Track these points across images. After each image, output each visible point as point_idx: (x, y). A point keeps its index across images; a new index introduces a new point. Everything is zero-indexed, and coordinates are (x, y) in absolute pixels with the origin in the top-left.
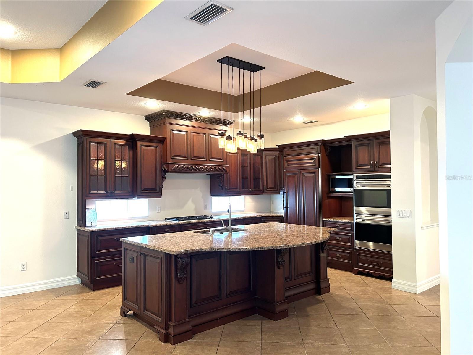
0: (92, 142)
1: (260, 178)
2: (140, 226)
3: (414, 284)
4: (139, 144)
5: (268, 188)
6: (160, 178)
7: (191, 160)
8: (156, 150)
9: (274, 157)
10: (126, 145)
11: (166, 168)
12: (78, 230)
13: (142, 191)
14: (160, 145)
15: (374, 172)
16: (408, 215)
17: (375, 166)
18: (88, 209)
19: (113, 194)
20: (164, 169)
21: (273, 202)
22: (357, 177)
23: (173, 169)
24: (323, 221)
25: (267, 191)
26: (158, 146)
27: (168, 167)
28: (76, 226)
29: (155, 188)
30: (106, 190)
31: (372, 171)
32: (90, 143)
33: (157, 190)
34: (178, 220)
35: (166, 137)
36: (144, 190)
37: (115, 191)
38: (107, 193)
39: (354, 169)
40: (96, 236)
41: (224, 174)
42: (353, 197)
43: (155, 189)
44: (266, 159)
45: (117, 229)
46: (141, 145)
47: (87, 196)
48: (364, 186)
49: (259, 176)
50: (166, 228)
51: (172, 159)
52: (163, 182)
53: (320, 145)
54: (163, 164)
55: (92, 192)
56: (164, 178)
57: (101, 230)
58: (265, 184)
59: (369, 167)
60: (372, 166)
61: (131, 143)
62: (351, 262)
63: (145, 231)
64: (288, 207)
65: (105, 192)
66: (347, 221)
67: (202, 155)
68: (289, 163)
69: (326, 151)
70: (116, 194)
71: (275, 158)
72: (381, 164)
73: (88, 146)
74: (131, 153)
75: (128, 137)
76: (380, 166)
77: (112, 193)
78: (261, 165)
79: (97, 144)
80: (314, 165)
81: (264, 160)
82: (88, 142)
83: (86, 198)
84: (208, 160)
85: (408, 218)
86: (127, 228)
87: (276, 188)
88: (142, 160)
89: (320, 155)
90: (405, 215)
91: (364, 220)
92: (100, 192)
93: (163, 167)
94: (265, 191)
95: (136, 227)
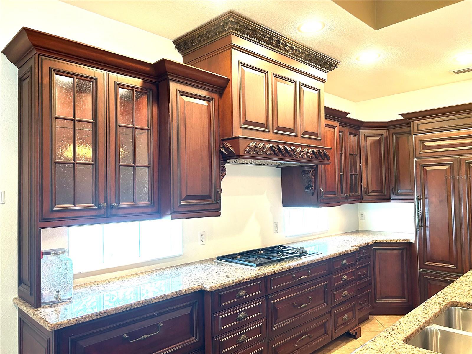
0: (60, 72)
1: (357, 175)
4: (174, 87)
5: (369, 192)
6: (218, 170)
8: (209, 106)
9: (378, 138)
10: (142, 91)
11: (231, 149)
13: (183, 203)
14: (215, 96)
18: (48, 254)
19: (114, 212)
20: (226, 149)
23: (248, 152)
25: (368, 197)
26: (212, 99)
27: (236, 147)
28: (17, 296)
29: (208, 194)
30: (96, 201)
32: (53, 73)
33: (211, 199)
35: (230, 77)
36: (188, 198)
37: (119, 203)
38: (100, 207)
40: (72, 340)
41: (317, 166)
43: (209, 197)
45: (131, 310)
46: (180, 91)
47: (45, 220)
49: (355, 170)
51: (241, 130)
52: (221, 180)
54: (222, 140)
55: (59, 207)
56: (223, 171)
57: (87, 320)
58: (364, 185)
61: (154, 88)
63: (196, 302)
65: (95, 205)
67: (290, 125)
68: (427, 144)
70: (121, 212)
71: (380, 140)
73: (46, 81)
74: (155, 110)
75: (148, 69)
77: (112, 207)
78: (357, 153)
79: (73, 78)
82: (46, 70)
83: (42, 224)
84: (299, 136)
86: (156, 301)
87: (383, 192)
88: (181, 127)
92: (80, 206)
93: (224, 147)
94: (364, 197)
95: (177, 296)
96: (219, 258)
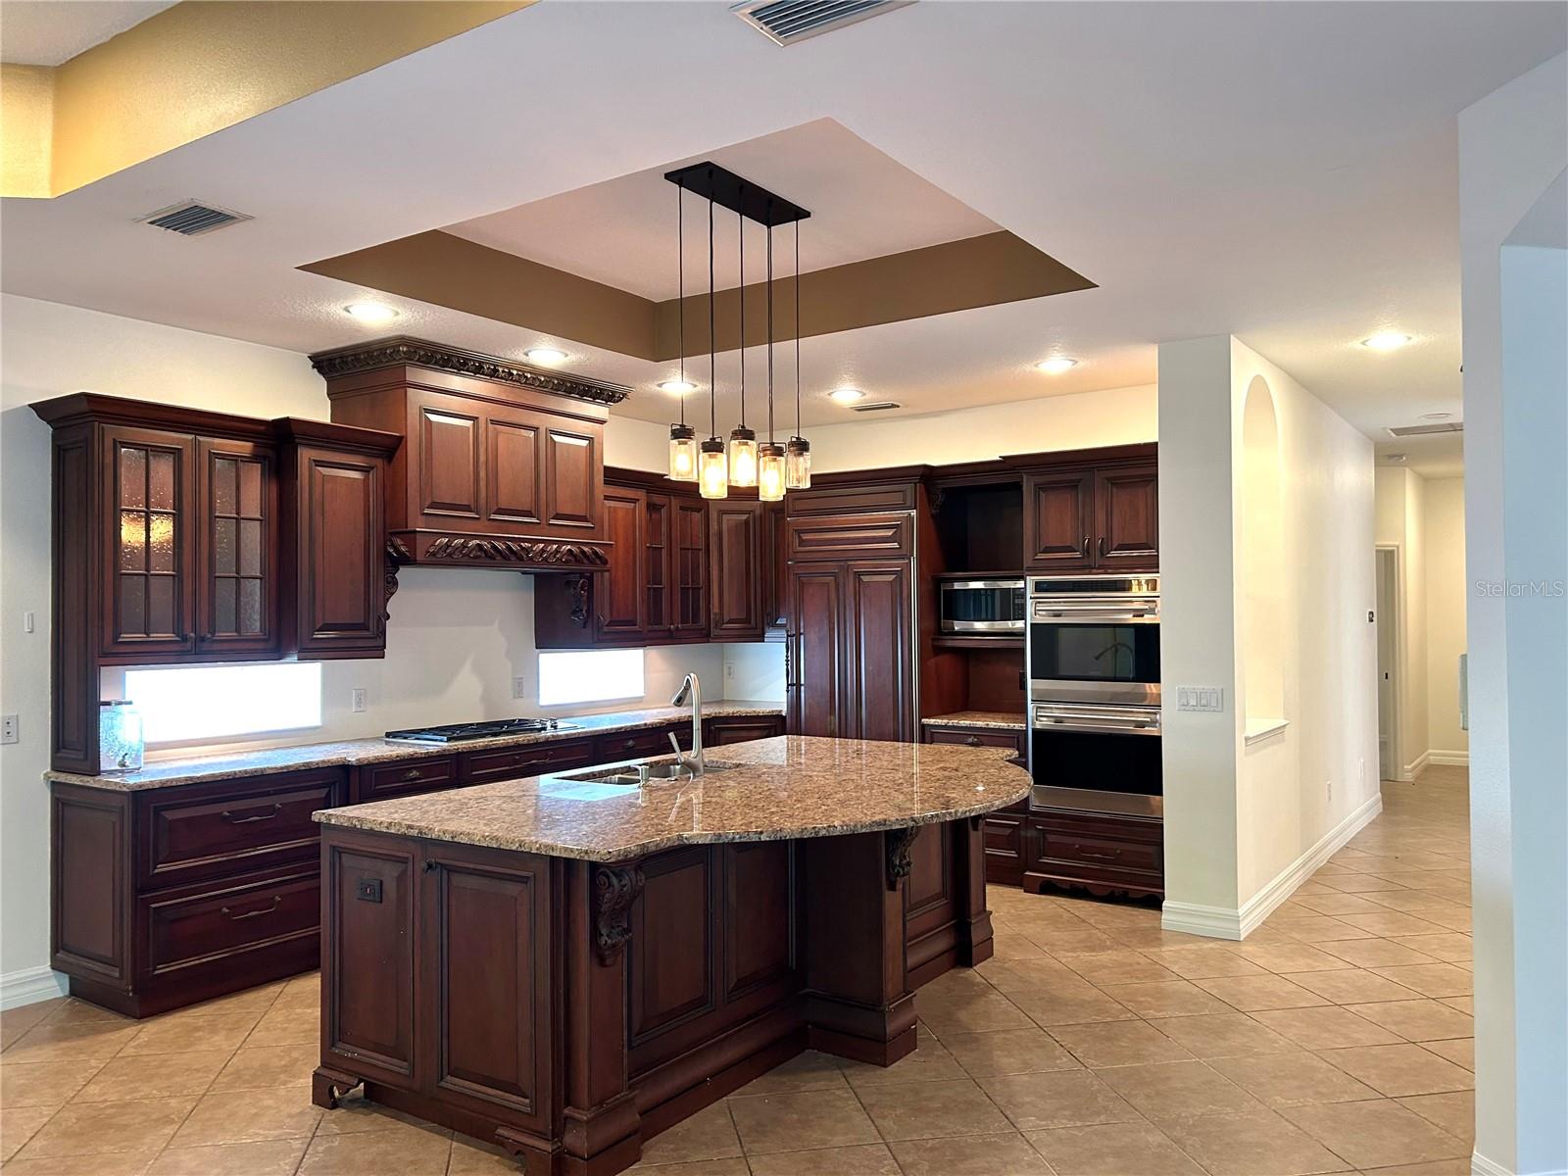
0: (125, 444)
1: (699, 588)
2: (317, 764)
3: (1230, 911)
4: (305, 455)
5: (726, 619)
6: (381, 583)
7: (487, 523)
8: (366, 481)
9: (745, 517)
10: (255, 458)
11: (403, 549)
12: (55, 786)
13: (318, 635)
14: (379, 462)
15: (1094, 571)
16: (1214, 704)
17: (1098, 553)
18: (108, 704)
19: (205, 646)
20: (397, 550)
21: (730, 668)
22: (1039, 587)
23: (434, 554)
24: (923, 727)
25: (722, 633)
26: (373, 468)
27: (412, 546)
28: (49, 769)
29: (362, 621)
30: (178, 629)
31: (1089, 569)
32: (119, 446)
33: (368, 630)
34: (445, 738)
35: (403, 434)
36: (325, 628)
37: (213, 634)
38: (185, 639)
39: (1027, 562)
40: (155, 807)
41: (592, 574)
42: (1023, 650)
43: (364, 627)
44: (720, 523)
45: (234, 779)
46: (315, 461)
47: (105, 655)
48: (1059, 616)
49: (695, 580)
50: (410, 770)
51: (424, 517)
52: (388, 600)
53: (915, 483)
54: (391, 534)
55: (126, 637)
56: (392, 585)
57: (174, 784)
58: (715, 609)
59: (1077, 555)
60: (1087, 552)
61: (271, 453)
62: (1016, 856)
63: (334, 783)
64: (801, 685)
65: (178, 636)
66: (1003, 725)
67: (526, 503)
68: (805, 537)
69: (931, 501)
70: (216, 647)
71: (747, 522)
72: (1114, 546)
73: (109, 459)
74: (274, 489)
75: (262, 428)
76: (1114, 554)
77: (203, 639)
78: (702, 545)
79: (147, 451)
80: (896, 545)
81: (714, 527)
82: (109, 443)
83: (102, 661)
84: (544, 522)
85: (1214, 711)
86: (271, 772)
87: (750, 623)
88: (318, 517)
89: (914, 513)
90: (1204, 702)
91: (1058, 720)
92: (155, 636)
93: (393, 546)
94: (714, 632)
95: (303, 768)
96: (388, 735)
